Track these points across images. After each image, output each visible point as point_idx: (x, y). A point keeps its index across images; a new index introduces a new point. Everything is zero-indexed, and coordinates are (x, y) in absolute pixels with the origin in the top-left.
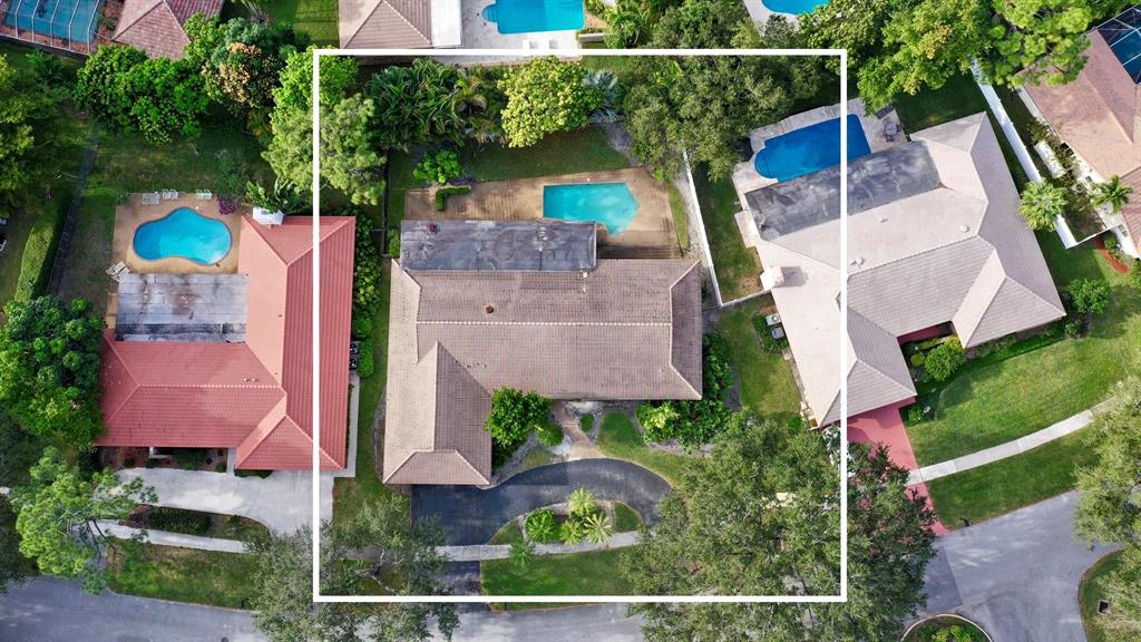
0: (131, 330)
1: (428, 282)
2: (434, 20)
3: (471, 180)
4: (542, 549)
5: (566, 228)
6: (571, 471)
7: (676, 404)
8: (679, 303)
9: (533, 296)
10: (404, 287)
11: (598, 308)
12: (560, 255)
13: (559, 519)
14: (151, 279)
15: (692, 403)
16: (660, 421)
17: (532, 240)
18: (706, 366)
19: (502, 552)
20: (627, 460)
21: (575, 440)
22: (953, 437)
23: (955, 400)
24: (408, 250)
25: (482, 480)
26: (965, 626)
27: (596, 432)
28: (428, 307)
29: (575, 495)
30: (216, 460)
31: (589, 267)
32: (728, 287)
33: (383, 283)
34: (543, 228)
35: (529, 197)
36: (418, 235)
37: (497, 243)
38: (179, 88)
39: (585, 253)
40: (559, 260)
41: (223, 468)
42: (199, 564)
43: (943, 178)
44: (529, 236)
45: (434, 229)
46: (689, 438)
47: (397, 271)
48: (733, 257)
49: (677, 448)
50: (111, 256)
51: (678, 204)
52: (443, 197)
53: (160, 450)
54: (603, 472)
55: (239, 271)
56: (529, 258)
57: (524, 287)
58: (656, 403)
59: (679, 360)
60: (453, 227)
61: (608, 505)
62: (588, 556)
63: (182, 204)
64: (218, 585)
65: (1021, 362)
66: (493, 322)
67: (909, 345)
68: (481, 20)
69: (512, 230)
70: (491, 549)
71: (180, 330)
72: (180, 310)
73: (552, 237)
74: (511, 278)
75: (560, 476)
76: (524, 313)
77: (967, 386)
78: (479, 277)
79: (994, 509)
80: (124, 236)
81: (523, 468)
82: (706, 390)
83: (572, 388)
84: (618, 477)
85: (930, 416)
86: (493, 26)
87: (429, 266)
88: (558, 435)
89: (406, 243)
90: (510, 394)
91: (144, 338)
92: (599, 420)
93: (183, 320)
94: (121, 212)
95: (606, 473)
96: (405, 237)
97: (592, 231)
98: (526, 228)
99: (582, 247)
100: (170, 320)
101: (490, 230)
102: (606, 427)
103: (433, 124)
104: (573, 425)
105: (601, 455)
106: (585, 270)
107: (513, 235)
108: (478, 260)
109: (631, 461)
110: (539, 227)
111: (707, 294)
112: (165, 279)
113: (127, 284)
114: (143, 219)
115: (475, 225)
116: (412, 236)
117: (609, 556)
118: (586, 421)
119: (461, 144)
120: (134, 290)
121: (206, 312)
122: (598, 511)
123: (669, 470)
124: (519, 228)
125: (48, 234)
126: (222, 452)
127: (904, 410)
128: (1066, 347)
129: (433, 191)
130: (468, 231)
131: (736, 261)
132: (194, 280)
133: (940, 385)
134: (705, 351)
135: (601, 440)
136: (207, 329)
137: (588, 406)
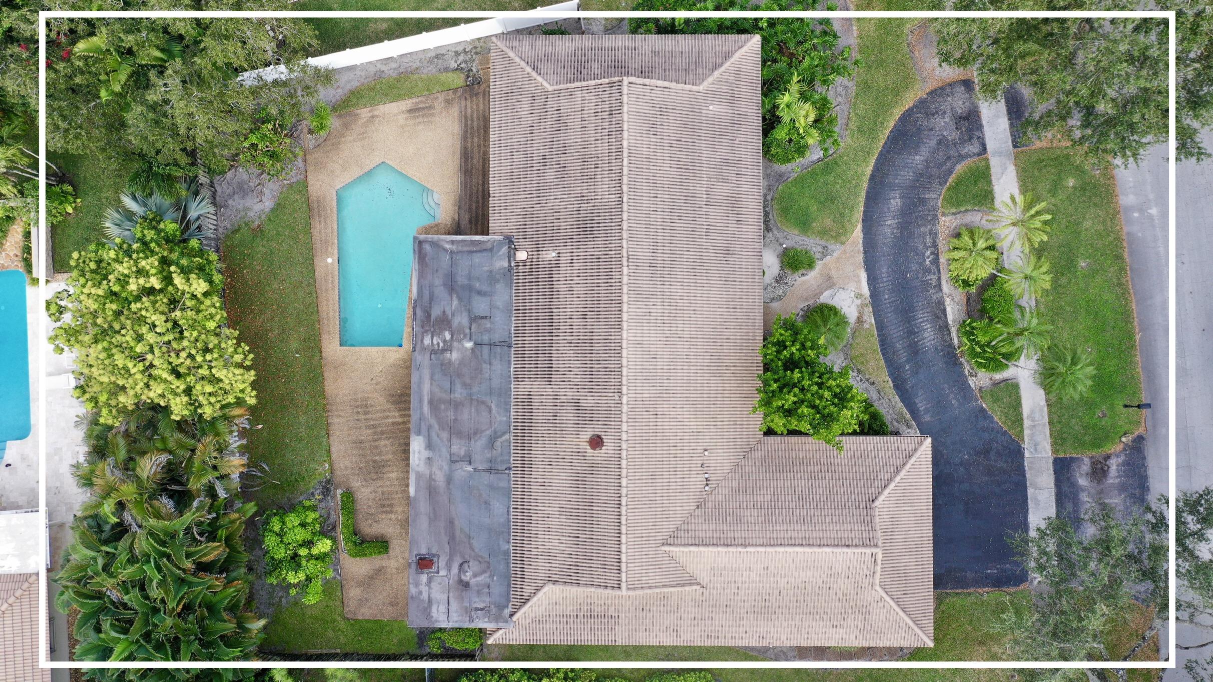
1: (538, 568)
3: (327, 488)
5: (426, 293)
11: (590, 226)
12: (481, 306)
15: (766, 54)
16: (804, 115)
17: (450, 362)
20: (865, 185)
24: (469, 612)
27: (815, 243)
31: (505, 249)
34: (427, 341)
35: (361, 371)
36: (438, 594)
37: (454, 431)
39: (477, 259)
40: (492, 307)
44: (443, 367)
45: (425, 561)
47: (511, 632)
52: (362, 544)
54: (888, 231)
56: (485, 366)
58: (770, 122)
59: (690, 72)
60: (423, 523)
66: (623, 435)
69: (431, 402)
70: (1032, 436)
73: (444, 322)
75: (899, 310)
78: (526, 465)
83: (744, 282)
87: (502, 567)
88: (823, 313)
89: (454, 616)
96: (443, 617)
97: (433, 244)
98: (426, 373)
99: (464, 264)
101: (429, 446)
103: (203, 567)
105: (857, 233)
106: (511, 256)
107: (441, 401)
108: (490, 470)
109: (866, 178)
110: (424, 349)
115: (419, 476)
116: (440, 605)
118: (795, 262)
119: (251, 508)
124: (426, 387)
130: (431, 490)
137: (770, 255)
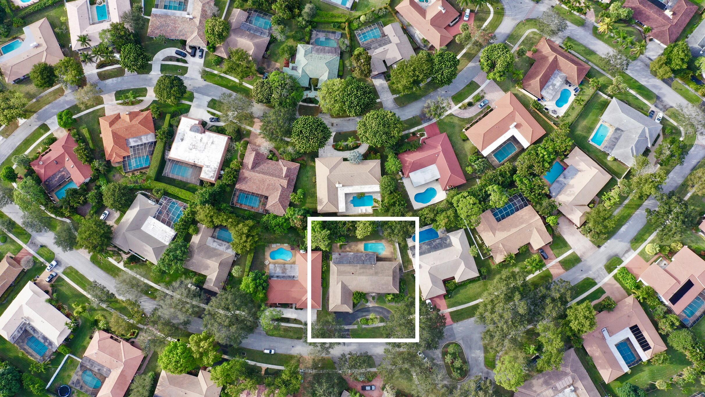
0: (272, 277)
1: (339, 267)
2: (339, 205)
3: (347, 242)
4: (364, 326)
5: (369, 254)
6: (371, 309)
7: (394, 295)
8: (394, 272)
9: (362, 270)
10: (333, 268)
11: (376, 273)
12: (368, 261)
13: (367, 320)
14: (276, 265)
15: (397, 294)
16: (390, 298)
18: (400, 286)
19: (356, 327)
21: (371, 302)
22: (456, 302)
23: (456, 294)
24: (334, 259)
25: (350, 311)
26: (456, 344)
27: (376, 300)
28: (340, 273)
29: (371, 314)
30: (290, 306)
31: (374, 263)
32: (406, 267)
33: (328, 266)
35: (361, 246)
37: (354, 258)
38: (285, 224)
39: (373, 260)
41: (292, 308)
42: (287, 330)
43: (453, 244)
44: (361, 256)
45: (340, 254)
46: (396, 302)
47: (331, 264)
48: (407, 261)
49: (394, 304)
50: (264, 259)
51: (395, 249)
52: (341, 246)
53: (279, 304)
55: (296, 263)
56: (361, 261)
57: (360, 268)
58: (389, 294)
59: (394, 285)
60: (344, 254)
61: (378, 317)
62: (374, 328)
63: (281, 247)
64: (291, 334)
65: (471, 285)
66: (353, 276)
67: (445, 282)
68: (349, 203)
70: (352, 326)
71: (283, 277)
72: (283, 273)
73: (366, 256)
74: (357, 266)
75: (368, 310)
76: (360, 274)
77: (459, 291)
78: (350, 266)
79: (464, 318)
80: (267, 254)
81: (359, 308)
82: (400, 291)
83: (371, 291)
84: (381, 310)
85: (450, 298)
86: (352, 205)
87: (339, 263)
88: (367, 301)
89: (333, 257)
90: (357, 292)
91: (275, 279)
92: (376, 298)
93: (284, 275)
94: (266, 249)
95: (378, 309)
97: (375, 254)
99: (373, 258)
100: (281, 275)
101: (352, 254)
102: (377, 299)
103: (340, 232)
104: (371, 299)
105: (377, 306)
107: (357, 256)
108: (350, 262)
109: (383, 307)
110: (363, 254)
111: (400, 269)
112: (280, 265)
113: (271, 266)
114: (272, 250)
115: (349, 253)
116: (335, 256)
117: (378, 328)
118: (373, 298)
119: (346, 236)
120: (273, 268)
121: (289, 273)
122: (376, 318)
123: (392, 309)
124: (359, 254)
125: (252, 255)
126: (291, 304)
127: (444, 296)
128: (481, 282)
129: (339, 244)
130: (347, 255)
131: (408, 261)
132: (286, 265)
133: (453, 290)
134: (400, 282)
135: (377, 302)
136: (289, 277)
137: (374, 294)
